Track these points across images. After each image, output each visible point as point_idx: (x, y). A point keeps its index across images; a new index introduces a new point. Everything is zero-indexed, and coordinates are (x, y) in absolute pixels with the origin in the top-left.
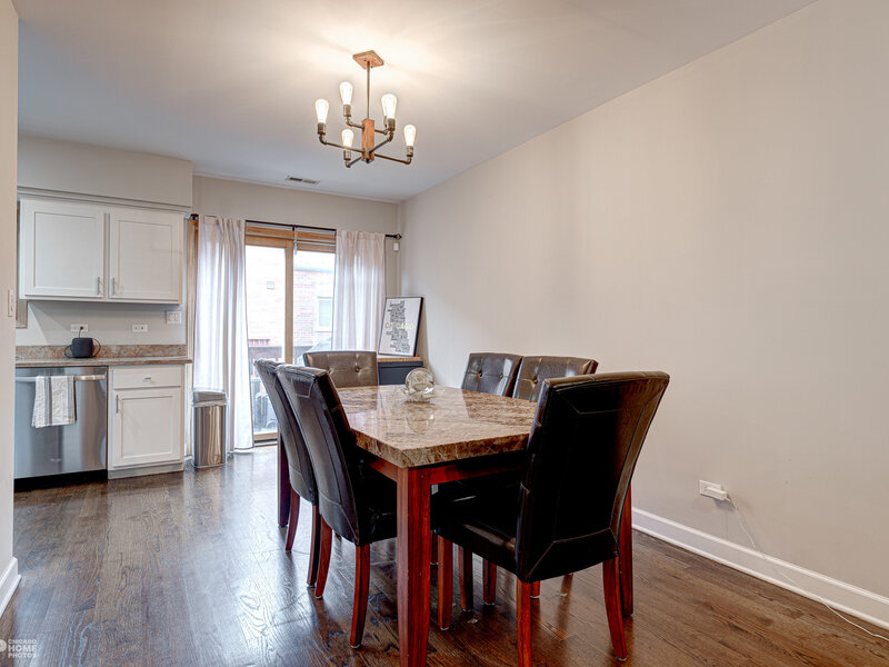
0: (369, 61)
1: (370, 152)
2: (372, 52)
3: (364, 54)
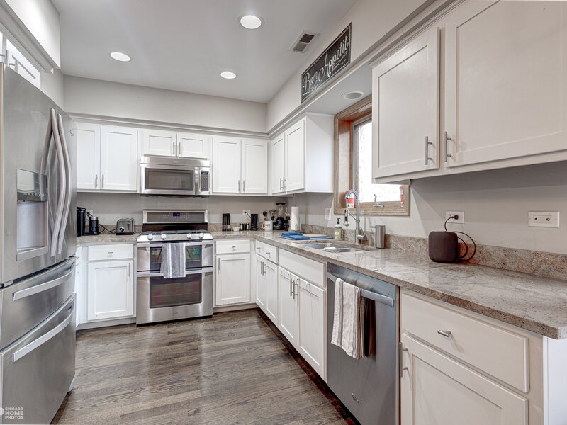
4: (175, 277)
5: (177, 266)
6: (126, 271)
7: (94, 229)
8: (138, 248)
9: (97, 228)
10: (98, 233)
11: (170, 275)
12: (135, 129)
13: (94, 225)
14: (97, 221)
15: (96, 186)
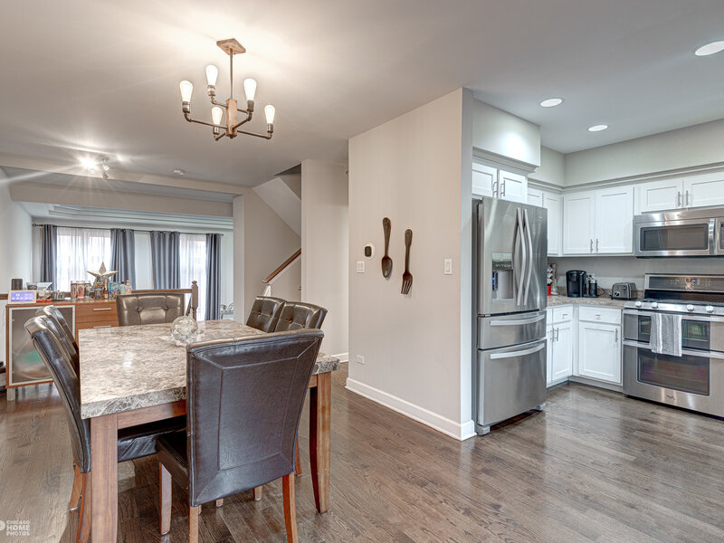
0: (231, 47)
1: (233, 129)
2: (233, 40)
3: (226, 41)
4: (666, 353)
5: (669, 340)
6: (613, 335)
7: (593, 292)
8: (625, 314)
9: (596, 291)
10: (597, 296)
11: (660, 350)
12: (631, 187)
13: (593, 287)
14: (596, 284)
15: (592, 249)
